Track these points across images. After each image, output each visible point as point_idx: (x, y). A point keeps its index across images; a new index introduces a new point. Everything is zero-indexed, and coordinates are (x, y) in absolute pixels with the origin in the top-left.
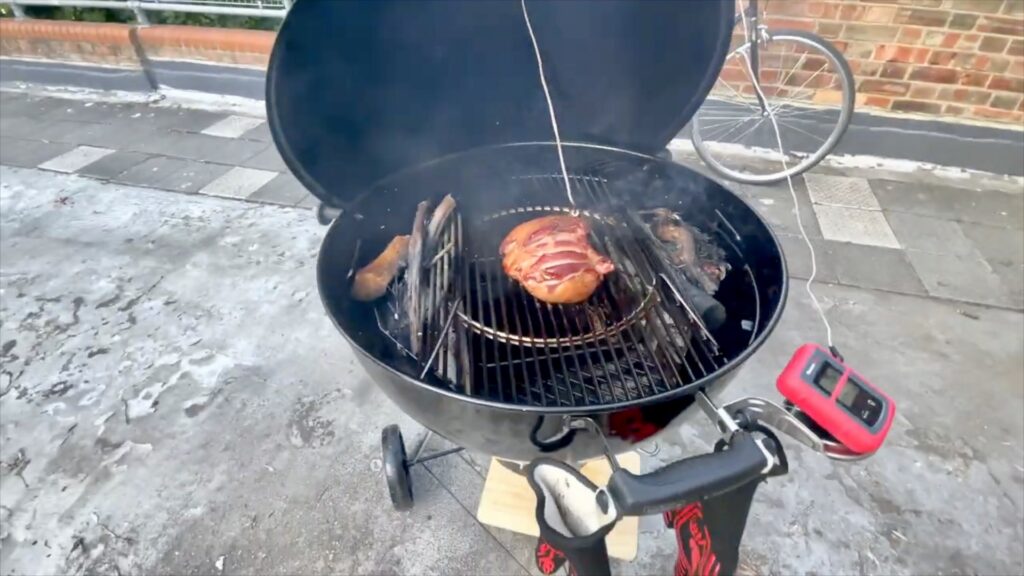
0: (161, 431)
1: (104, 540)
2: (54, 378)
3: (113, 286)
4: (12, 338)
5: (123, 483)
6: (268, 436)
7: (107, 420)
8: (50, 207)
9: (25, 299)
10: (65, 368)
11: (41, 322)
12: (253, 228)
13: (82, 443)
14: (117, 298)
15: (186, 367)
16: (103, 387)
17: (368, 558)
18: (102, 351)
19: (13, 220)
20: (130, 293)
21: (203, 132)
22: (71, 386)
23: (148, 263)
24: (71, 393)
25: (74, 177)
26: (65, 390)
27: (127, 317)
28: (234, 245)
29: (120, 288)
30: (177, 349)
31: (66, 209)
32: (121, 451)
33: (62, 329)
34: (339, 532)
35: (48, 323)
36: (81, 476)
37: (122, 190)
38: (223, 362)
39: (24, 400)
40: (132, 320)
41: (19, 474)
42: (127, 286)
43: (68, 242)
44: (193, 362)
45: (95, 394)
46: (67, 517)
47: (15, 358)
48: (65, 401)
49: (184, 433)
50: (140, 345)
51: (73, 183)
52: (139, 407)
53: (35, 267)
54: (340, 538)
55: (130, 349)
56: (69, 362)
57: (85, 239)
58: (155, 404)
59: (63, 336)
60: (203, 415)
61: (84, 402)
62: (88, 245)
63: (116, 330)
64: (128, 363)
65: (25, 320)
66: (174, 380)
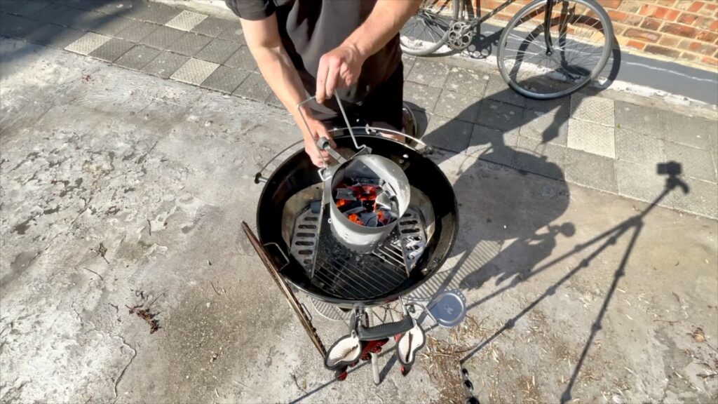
0: (171, 240)
1: (151, 293)
2: (109, 204)
3: (129, 146)
4: (81, 176)
5: (156, 266)
6: (226, 247)
7: (142, 231)
8: (80, 83)
9: (81, 151)
10: (113, 199)
11: (93, 167)
12: (206, 110)
13: (131, 243)
14: (133, 155)
15: (178, 204)
16: (136, 212)
17: (277, 313)
18: (132, 190)
19: (59, 91)
20: (140, 151)
21: (166, 25)
22: (119, 210)
23: (147, 131)
24: (119, 214)
25: (89, 59)
26: (116, 212)
27: (141, 168)
28: (197, 122)
29: (133, 147)
30: (171, 192)
31: (90, 84)
32: (152, 249)
33: (106, 173)
34: (264, 299)
35: (98, 168)
36: (135, 260)
37: (123, 72)
38: (197, 203)
39: (95, 215)
40: (144, 171)
41: (103, 256)
42: (138, 147)
43: (97, 111)
44: (182, 201)
45: (132, 215)
46: (132, 281)
47: (85, 190)
48: (117, 217)
49: (182, 242)
50: (151, 187)
51: (91, 63)
52: (157, 226)
53: (81, 128)
54: (264, 302)
55: (147, 189)
56: (115, 194)
57: (107, 109)
58: (166, 224)
59: (107, 178)
60: (191, 233)
61: (127, 220)
62: (109, 114)
63: (136, 176)
64: (147, 198)
65: (84, 165)
66: (173, 211)
